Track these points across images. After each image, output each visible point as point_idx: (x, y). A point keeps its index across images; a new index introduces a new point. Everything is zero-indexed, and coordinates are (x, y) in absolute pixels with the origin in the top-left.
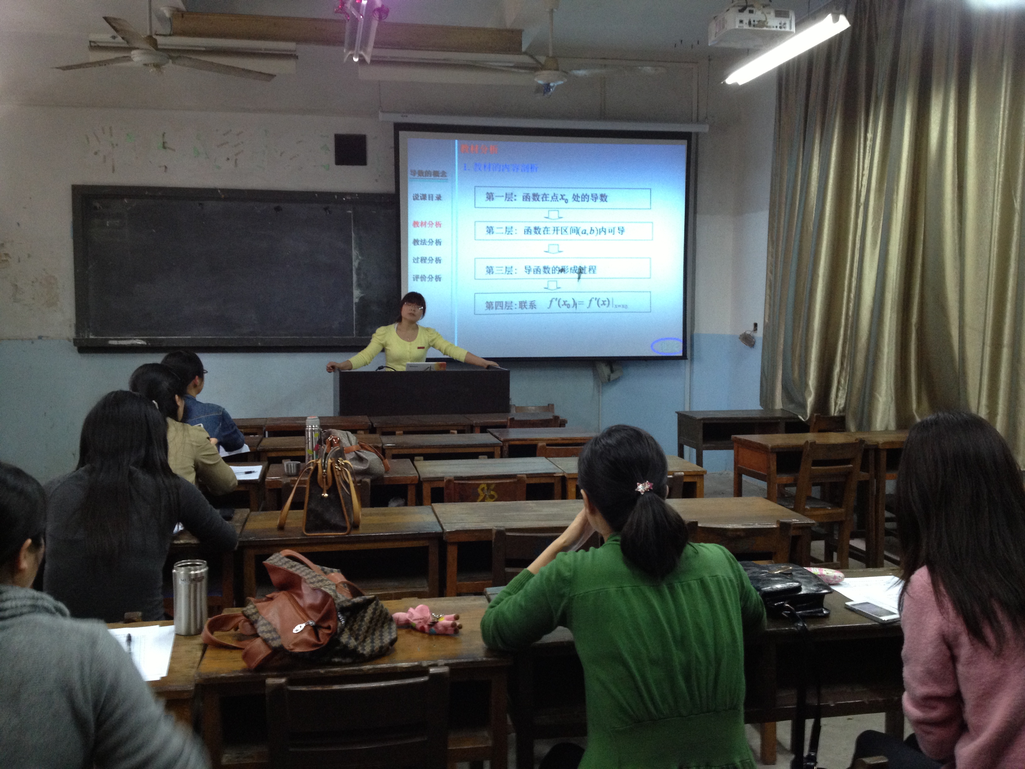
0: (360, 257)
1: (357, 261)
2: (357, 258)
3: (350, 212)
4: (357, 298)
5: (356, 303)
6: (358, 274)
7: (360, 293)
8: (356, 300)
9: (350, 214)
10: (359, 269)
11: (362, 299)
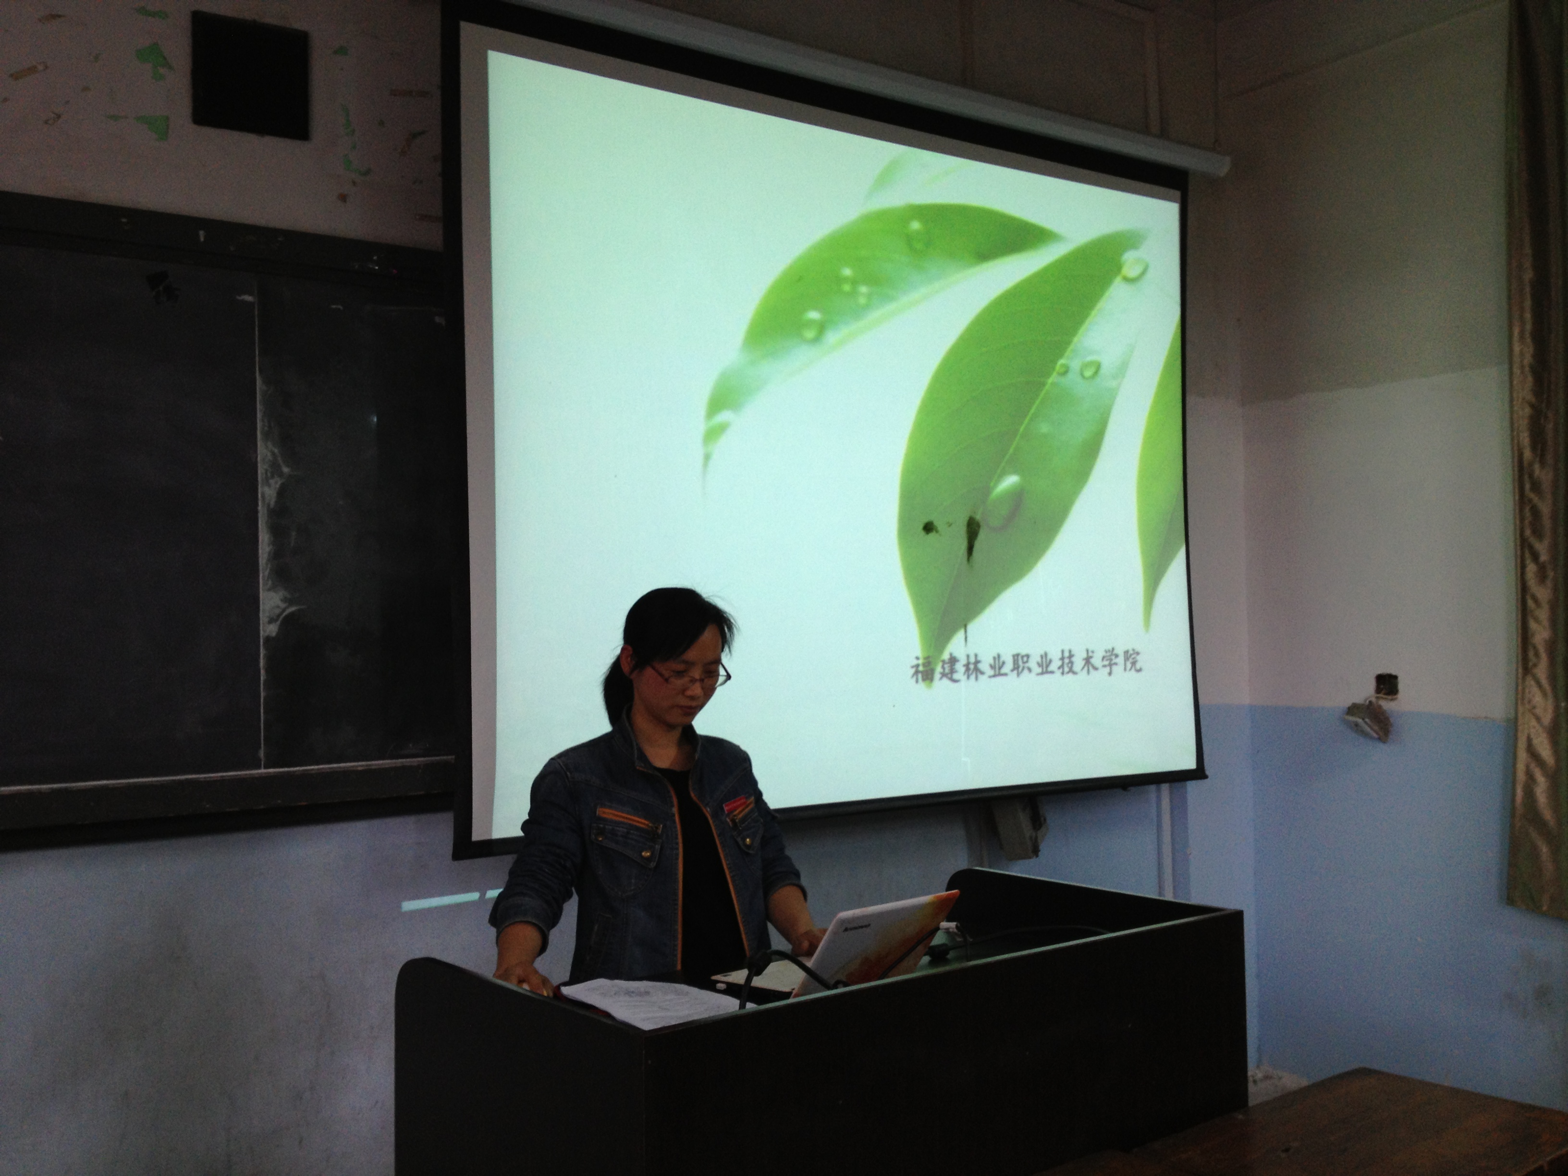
0: (286, 470)
1: (276, 483)
2: (275, 469)
3: (248, 298)
4: (271, 621)
5: (268, 639)
6: (277, 531)
7: (284, 600)
8: (268, 629)
9: (251, 304)
10: (278, 513)
11: (289, 623)
